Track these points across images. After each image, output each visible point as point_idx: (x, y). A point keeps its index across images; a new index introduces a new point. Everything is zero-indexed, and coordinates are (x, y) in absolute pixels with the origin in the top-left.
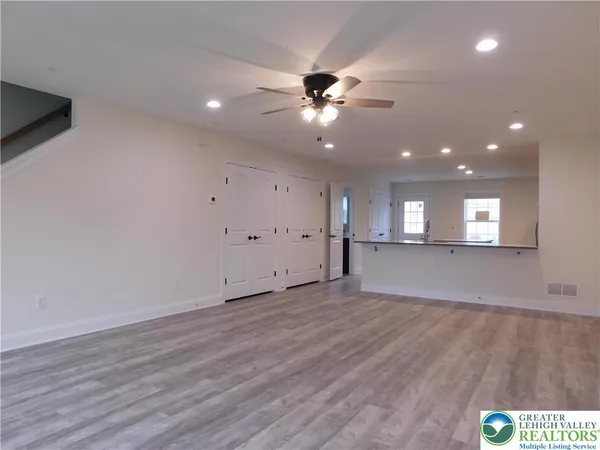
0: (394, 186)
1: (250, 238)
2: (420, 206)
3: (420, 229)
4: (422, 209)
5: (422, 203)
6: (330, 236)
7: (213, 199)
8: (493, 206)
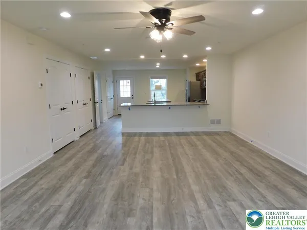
0: (114, 72)
1: (61, 109)
2: (128, 82)
3: (129, 95)
4: (129, 84)
5: (129, 81)
6: (95, 103)
7: (42, 85)
8: (163, 82)
